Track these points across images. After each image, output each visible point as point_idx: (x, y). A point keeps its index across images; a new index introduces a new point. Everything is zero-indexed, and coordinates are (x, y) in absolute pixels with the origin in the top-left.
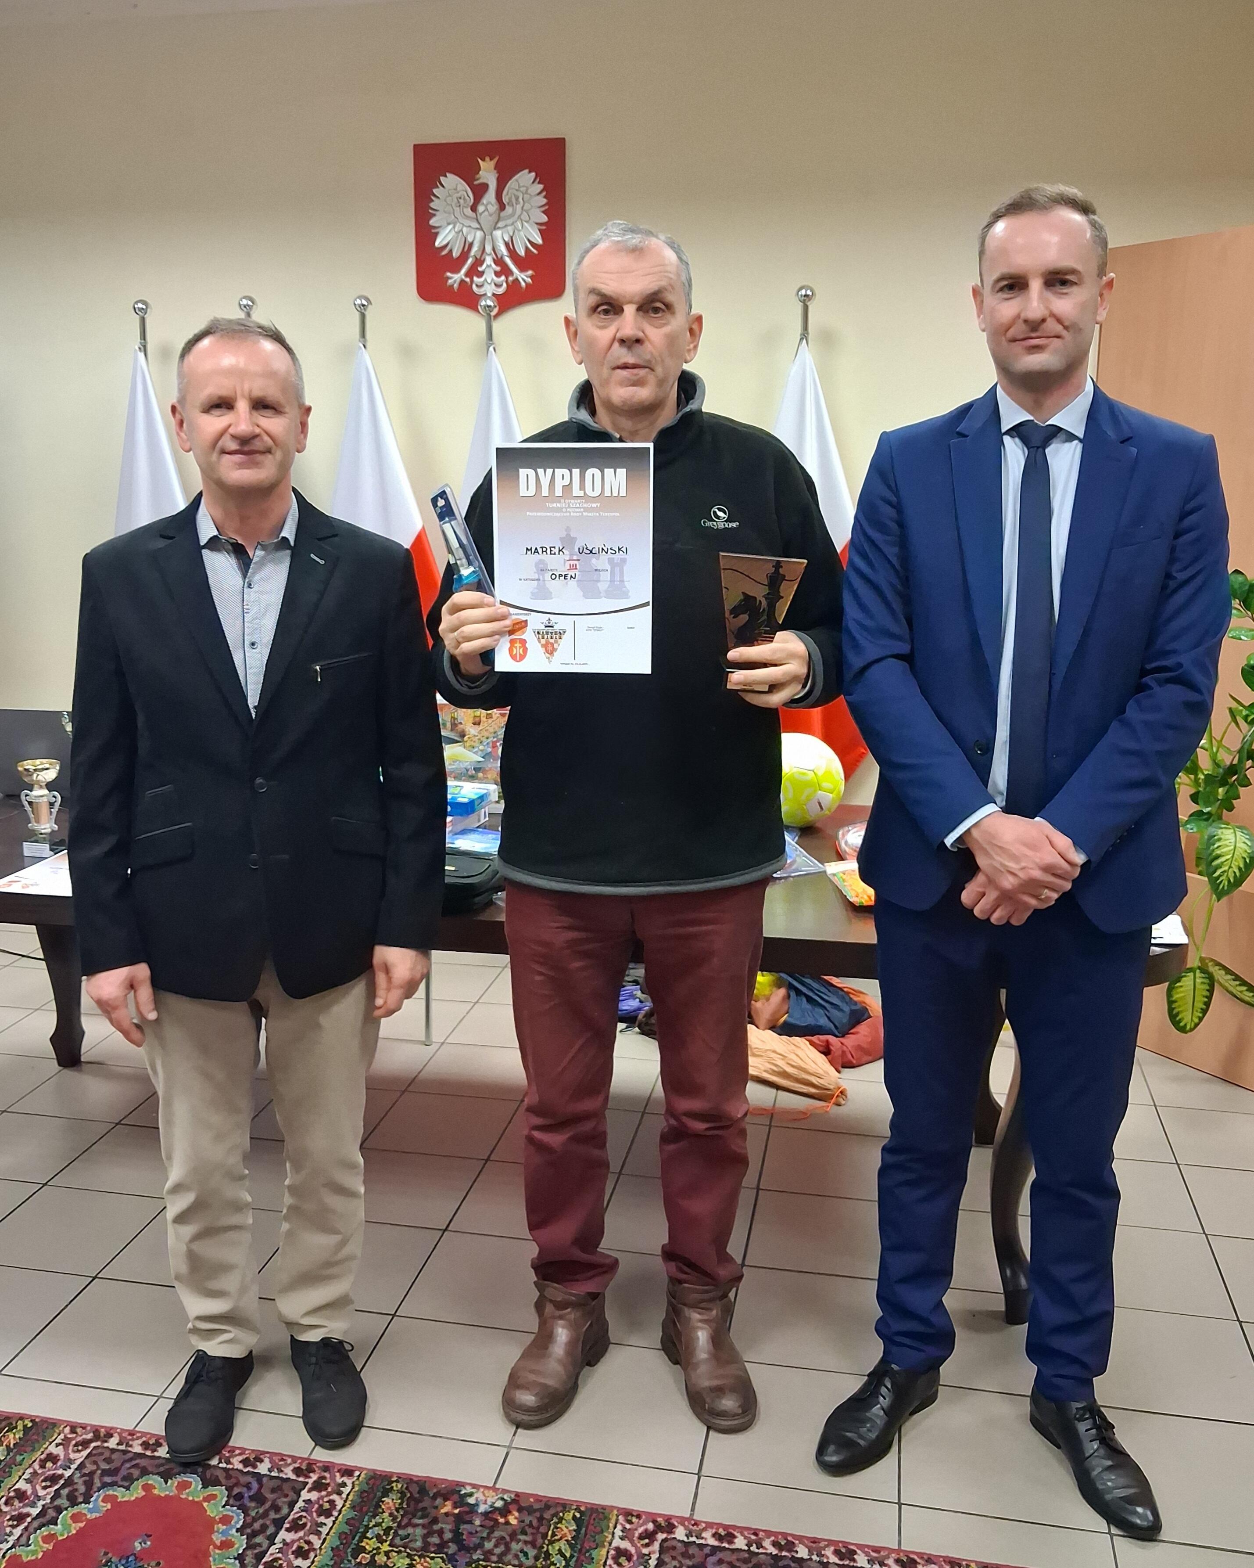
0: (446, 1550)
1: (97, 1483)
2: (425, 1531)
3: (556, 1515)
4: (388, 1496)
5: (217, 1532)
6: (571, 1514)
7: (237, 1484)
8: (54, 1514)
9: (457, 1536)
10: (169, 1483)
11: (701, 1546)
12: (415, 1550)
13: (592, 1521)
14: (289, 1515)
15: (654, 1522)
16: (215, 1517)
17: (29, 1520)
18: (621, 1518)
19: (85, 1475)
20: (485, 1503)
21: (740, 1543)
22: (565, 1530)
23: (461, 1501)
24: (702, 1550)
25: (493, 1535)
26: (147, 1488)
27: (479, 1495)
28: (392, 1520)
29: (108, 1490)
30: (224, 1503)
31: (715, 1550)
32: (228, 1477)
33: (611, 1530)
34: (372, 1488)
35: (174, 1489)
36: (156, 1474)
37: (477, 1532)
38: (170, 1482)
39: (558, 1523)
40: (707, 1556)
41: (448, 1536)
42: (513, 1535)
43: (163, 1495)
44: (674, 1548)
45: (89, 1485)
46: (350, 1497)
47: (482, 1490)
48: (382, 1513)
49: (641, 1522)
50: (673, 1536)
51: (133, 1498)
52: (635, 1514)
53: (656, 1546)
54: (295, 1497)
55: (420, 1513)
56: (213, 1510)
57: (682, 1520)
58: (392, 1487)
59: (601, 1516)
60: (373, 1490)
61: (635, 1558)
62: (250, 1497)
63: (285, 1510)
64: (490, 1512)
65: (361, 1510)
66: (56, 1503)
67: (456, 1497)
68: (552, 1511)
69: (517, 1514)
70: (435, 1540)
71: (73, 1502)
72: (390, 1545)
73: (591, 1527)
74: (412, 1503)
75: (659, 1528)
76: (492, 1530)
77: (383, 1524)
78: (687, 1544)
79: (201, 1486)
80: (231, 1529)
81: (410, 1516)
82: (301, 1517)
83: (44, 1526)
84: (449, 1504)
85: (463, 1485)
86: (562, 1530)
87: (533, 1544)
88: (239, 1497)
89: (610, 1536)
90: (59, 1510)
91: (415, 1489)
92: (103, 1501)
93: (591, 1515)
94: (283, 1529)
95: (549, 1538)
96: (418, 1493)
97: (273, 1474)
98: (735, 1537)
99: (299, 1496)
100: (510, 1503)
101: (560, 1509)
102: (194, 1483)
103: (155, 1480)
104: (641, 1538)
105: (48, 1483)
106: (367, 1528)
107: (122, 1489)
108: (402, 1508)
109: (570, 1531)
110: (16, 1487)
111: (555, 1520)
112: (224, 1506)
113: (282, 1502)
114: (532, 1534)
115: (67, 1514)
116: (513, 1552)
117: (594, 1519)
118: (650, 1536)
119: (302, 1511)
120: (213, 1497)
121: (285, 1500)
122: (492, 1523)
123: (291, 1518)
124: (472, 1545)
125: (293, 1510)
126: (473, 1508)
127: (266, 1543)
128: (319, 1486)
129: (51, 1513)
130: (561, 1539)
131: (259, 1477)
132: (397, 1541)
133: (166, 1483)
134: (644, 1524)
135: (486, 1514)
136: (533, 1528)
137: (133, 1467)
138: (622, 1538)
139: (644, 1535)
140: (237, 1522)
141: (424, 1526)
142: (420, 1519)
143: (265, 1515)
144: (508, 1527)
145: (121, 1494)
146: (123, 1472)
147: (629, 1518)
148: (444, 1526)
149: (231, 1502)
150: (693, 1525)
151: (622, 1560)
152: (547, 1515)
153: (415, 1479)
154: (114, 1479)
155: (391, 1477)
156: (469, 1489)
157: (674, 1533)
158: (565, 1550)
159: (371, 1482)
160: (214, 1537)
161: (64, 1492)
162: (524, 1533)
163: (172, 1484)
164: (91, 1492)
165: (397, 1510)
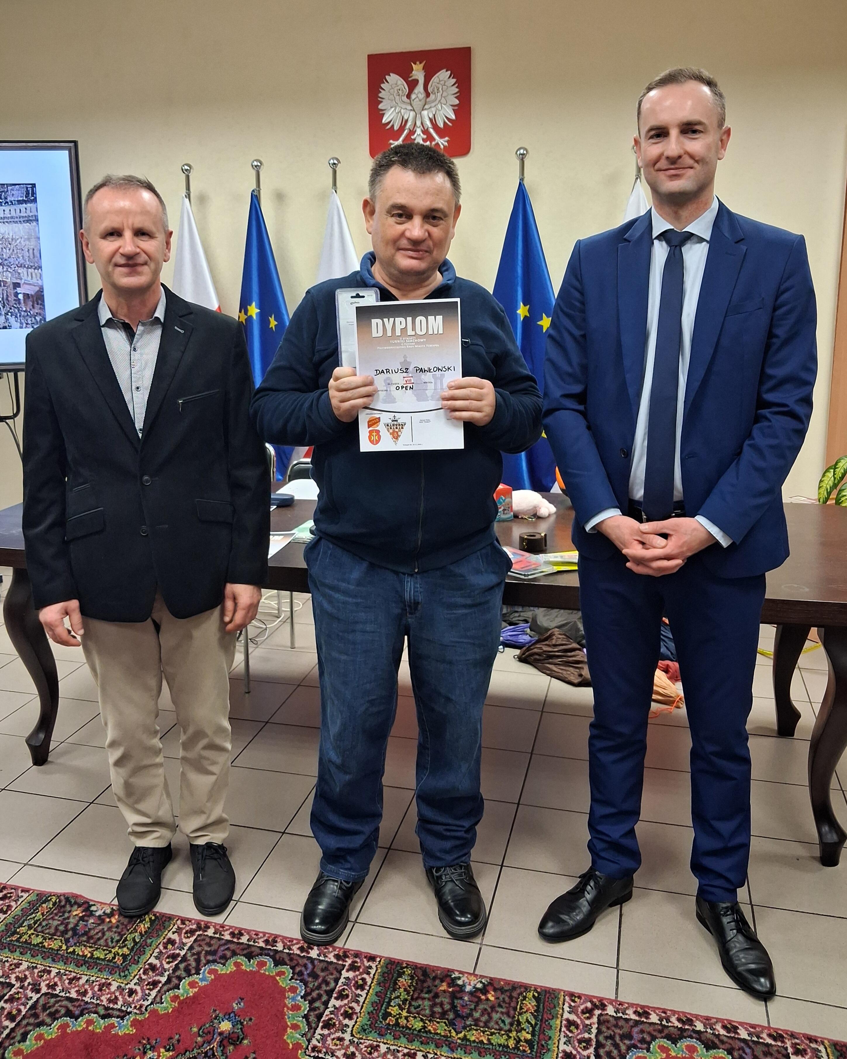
0: (447, 1017)
1: (203, 961)
2: (431, 1003)
3: (521, 993)
4: (402, 977)
5: (288, 998)
6: (531, 994)
7: (298, 964)
8: (177, 982)
9: (453, 1007)
10: (251, 963)
11: (627, 1020)
12: (425, 1016)
13: (547, 1000)
14: (335, 988)
15: (591, 1002)
16: (285, 988)
17: (160, 985)
18: (567, 998)
19: (194, 954)
20: (470, 985)
21: (654, 1018)
22: (529, 1006)
23: (452, 982)
24: (628, 1023)
25: (478, 1008)
26: (237, 965)
27: (464, 978)
28: (407, 994)
29: (211, 966)
30: (290, 977)
31: (637, 1023)
32: (291, 960)
33: (561, 1006)
34: (390, 970)
35: (255, 966)
36: (242, 955)
37: (466, 1005)
38: (252, 961)
39: (523, 1000)
40: (632, 1027)
41: (447, 1007)
42: (493, 1008)
43: (248, 970)
44: (608, 1021)
45: (198, 961)
46: (376, 977)
47: (466, 975)
48: (399, 989)
49: (582, 1001)
50: (606, 1012)
51: (228, 972)
52: (577, 995)
53: (595, 1019)
54: (338, 976)
55: (425, 990)
56: (284, 982)
57: (611, 1002)
58: (404, 972)
59: (553, 996)
60: (391, 973)
61: (581, 1027)
62: (308, 974)
63: (332, 984)
64: (475, 991)
65: (385, 986)
66: (177, 974)
67: (448, 979)
68: (518, 991)
69: (493, 993)
70: (438, 1009)
71: (189, 975)
72: (407, 1012)
73: (546, 1003)
74: (419, 983)
75: (595, 1006)
76: (477, 1004)
77: (401, 997)
78: (617, 1019)
79: (273, 965)
80: (297, 996)
81: (419, 992)
82: (344, 990)
83: (171, 989)
84: (444, 984)
85: (453, 971)
86: (527, 1005)
87: (508, 1014)
88: (301, 974)
89: (561, 1011)
90: (180, 979)
91: (420, 973)
92: (209, 973)
93: (545, 996)
94: (333, 998)
95: (518, 1010)
96: (423, 975)
97: (322, 958)
98: (650, 1014)
99: (341, 974)
100: (488, 985)
101: (522, 990)
102: (268, 963)
103: (241, 959)
104: (583, 1012)
105: (171, 960)
106: (390, 1000)
107: (220, 965)
108: (413, 985)
109: (532, 1006)
110: (149, 962)
111: (521, 998)
112: (290, 980)
113: (330, 978)
114: (507, 1007)
115: (185, 982)
116: (495, 1019)
117: (548, 998)
118: (589, 1012)
119: (344, 985)
120: (282, 973)
121: (331, 977)
122: (476, 1000)
123: (336, 990)
124: (464, 1014)
125: (337, 984)
126: (462, 987)
127: (322, 1007)
128: (353, 967)
129: (175, 981)
130: (527, 1011)
131: (312, 960)
132: (412, 1009)
133: (250, 962)
134: (584, 1002)
135: (471, 993)
136: (506, 1003)
137: (227, 949)
138: (569, 1013)
139: (585, 1011)
140: (301, 992)
141: (429, 999)
142: (426, 993)
143: (319, 987)
144: (489, 1002)
145: (221, 969)
146: (220, 953)
147: (573, 998)
148: (443, 999)
149: (296, 977)
150: (619, 1005)
151: (572, 1028)
152: (515, 994)
153: (419, 966)
154: (214, 957)
155: (402, 964)
156: (457, 974)
157: (606, 1010)
158: (531, 1019)
159: (389, 966)
160: (287, 1001)
161: (182, 966)
162: (500, 1006)
163: (254, 963)
164: (200, 967)
165: (409, 986)
